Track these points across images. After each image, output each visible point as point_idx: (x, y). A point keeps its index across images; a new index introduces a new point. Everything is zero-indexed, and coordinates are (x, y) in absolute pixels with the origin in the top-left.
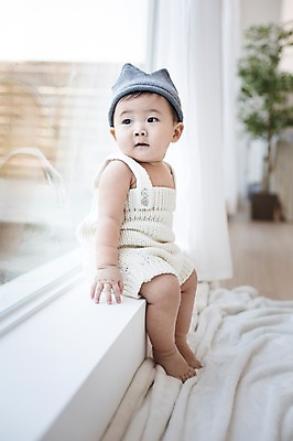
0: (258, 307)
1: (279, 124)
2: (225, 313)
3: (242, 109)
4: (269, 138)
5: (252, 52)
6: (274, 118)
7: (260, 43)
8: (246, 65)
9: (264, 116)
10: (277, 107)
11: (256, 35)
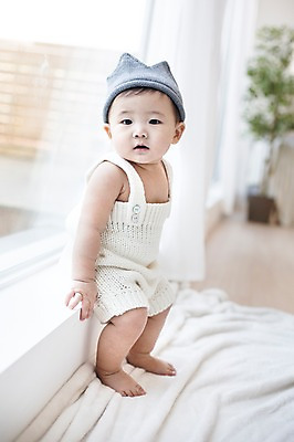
0: (224, 311)
1: (283, 127)
2: (188, 315)
3: (248, 109)
4: (272, 141)
5: (262, 53)
6: (278, 121)
7: (270, 44)
8: (254, 65)
9: (269, 118)
10: (283, 110)
11: (268, 35)
